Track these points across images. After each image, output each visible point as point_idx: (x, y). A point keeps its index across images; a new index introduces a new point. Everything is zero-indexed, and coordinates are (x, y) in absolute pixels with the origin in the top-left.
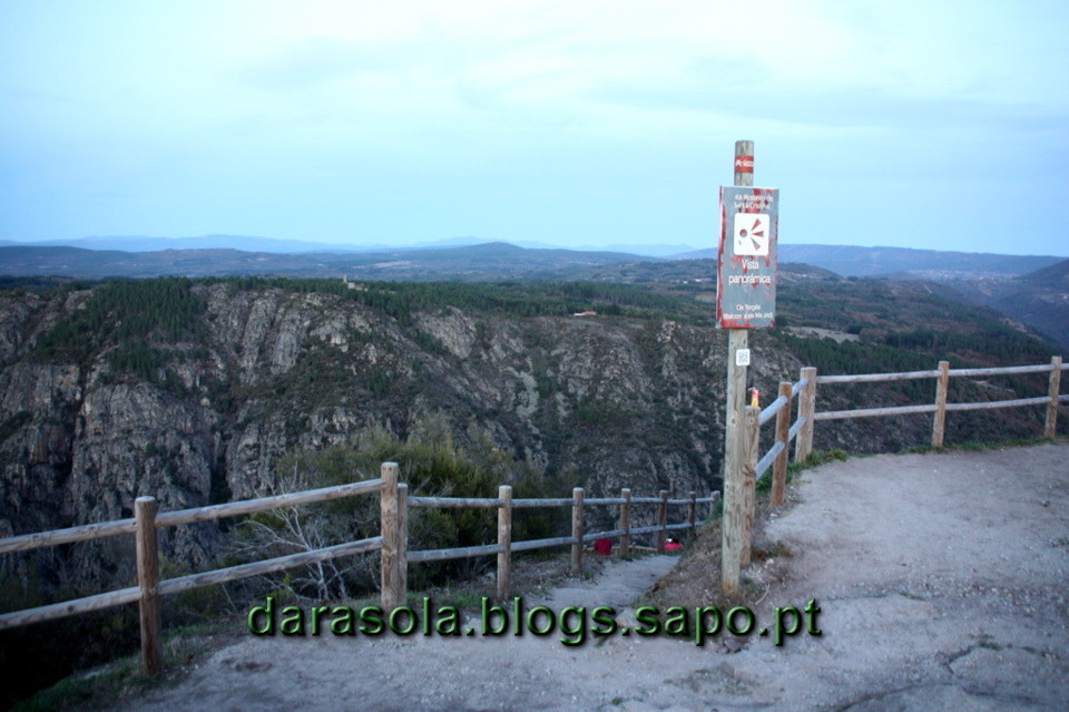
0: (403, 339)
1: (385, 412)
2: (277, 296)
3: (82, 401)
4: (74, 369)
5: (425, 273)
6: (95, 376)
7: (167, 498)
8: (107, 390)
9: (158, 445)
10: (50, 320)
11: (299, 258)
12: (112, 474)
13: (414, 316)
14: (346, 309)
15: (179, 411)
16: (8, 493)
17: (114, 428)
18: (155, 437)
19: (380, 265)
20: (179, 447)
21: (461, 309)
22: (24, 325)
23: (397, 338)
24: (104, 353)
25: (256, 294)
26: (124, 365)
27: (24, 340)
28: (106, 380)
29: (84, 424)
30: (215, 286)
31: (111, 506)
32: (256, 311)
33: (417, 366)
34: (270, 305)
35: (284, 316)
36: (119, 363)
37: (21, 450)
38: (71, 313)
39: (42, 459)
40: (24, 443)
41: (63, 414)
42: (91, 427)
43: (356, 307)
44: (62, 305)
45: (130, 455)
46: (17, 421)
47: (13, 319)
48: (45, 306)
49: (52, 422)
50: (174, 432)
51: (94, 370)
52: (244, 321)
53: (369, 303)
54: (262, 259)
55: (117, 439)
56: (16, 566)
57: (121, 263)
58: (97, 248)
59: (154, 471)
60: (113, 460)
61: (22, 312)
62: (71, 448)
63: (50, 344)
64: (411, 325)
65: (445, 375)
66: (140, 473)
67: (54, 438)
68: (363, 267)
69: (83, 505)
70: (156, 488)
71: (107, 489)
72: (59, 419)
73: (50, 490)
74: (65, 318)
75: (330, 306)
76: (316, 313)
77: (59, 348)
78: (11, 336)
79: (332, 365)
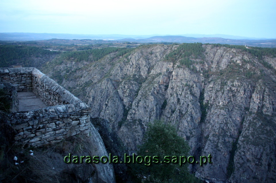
0: (259, 63)
1: (249, 83)
2: (224, 49)
3: (172, 72)
4: (172, 63)
5: (275, 46)
6: (176, 66)
7: (188, 97)
8: (178, 69)
9: (188, 84)
10: (169, 52)
11: (238, 41)
12: (177, 89)
13: (263, 57)
14: (243, 53)
15: (194, 76)
16: (154, 90)
17: (179, 79)
18: (188, 82)
20: (193, 85)
22: (163, 52)
23: (257, 63)
24: (179, 60)
25: (218, 48)
26: (183, 64)
27: (163, 56)
28: (178, 67)
29: (172, 77)
31: (175, 97)
32: (218, 52)
33: (261, 71)
34: (222, 51)
35: (225, 54)
36: (182, 63)
37: (158, 81)
38: (173, 50)
39: (162, 84)
40: (159, 80)
41: (168, 74)
42: (174, 78)
44: (172, 48)
45: (181, 86)
46: (159, 74)
47: (161, 51)
48: (168, 48)
49: (165, 75)
50: (192, 81)
51: (176, 64)
52: (214, 55)
53: (250, 52)
54: (228, 41)
55: (179, 81)
56: (154, 107)
57: (193, 40)
59: (186, 90)
60: (177, 86)
61: (163, 50)
62: (169, 82)
63: (167, 57)
64: (262, 59)
65: (270, 75)
66: (183, 90)
67: (165, 79)
69: (170, 96)
70: (186, 94)
71: (175, 93)
72: (167, 75)
73: (163, 91)
74: (172, 51)
75: (238, 52)
76: (234, 54)
77: (169, 58)
78: (160, 55)
79: (236, 68)
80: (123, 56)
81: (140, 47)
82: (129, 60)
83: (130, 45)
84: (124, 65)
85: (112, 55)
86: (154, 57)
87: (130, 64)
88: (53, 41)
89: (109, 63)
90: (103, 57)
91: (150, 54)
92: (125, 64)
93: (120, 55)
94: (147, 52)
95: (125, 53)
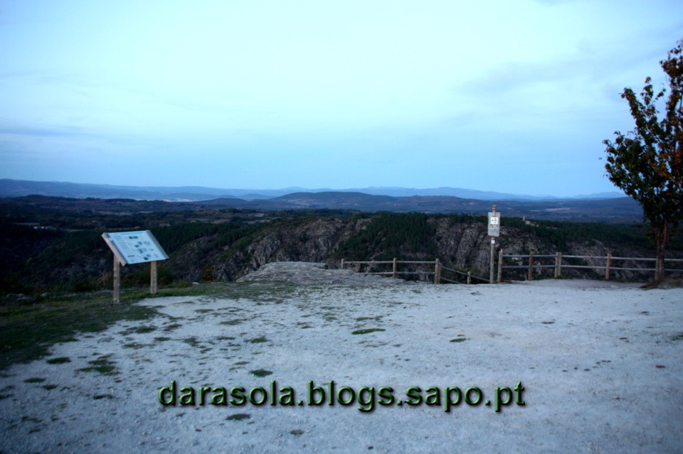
2: (479, 227)
5: (580, 216)
10: (347, 235)
13: (568, 245)
14: (524, 237)
19: (549, 210)
21: (602, 241)
22: (333, 237)
24: (374, 256)
25: (466, 225)
27: (332, 246)
30: (441, 220)
32: (466, 236)
34: (475, 232)
35: (483, 240)
38: (358, 232)
43: (530, 237)
44: (353, 227)
47: (328, 234)
48: (344, 227)
52: (458, 242)
53: (539, 235)
54: (472, 204)
57: (388, 203)
58: (374, 194)
61: (332, 230)
63: (346, 249)
68: (538, 211)
74: (355, 234)
75: (513, 236)
76: (503, 239)
77: (351, 251)
78: (326, 243)
79: (511, 273)
80: (233, 245)
81: (276, 224)
82: (250, 256)
83: (241, 216)
84: (236, 269)
85: (203, 242)
86: (312, 248)
87: (252, 264)
88: (31, 201)
89: (195, 264)
90: (180, 248)
91: (302, 241)
92: (238, 267)
93: (225, 244)
94: (293, 236)
95: (237, 238)
